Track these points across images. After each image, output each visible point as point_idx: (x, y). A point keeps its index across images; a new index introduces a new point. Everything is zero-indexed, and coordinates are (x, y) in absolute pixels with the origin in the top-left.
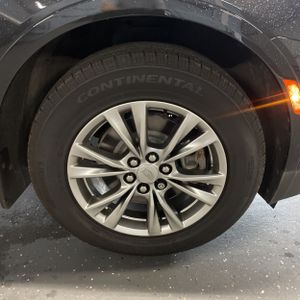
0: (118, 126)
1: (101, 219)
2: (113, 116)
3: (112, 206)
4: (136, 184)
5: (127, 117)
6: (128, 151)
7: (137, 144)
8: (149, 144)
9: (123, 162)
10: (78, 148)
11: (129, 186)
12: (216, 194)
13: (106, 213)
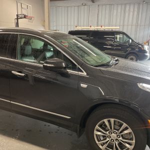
0: (107, 123)
1: (101, 147)
2: (106, 121)
3: (104, 144)
4: (110, 139)
5: (109, 121)
6: (109, 130)
7: (111, 128)
8: (115, 129)
9: (108, 132)
10: (97, 127)
11: (109, 139)
12: (133, 147)
13: (102, 145)
